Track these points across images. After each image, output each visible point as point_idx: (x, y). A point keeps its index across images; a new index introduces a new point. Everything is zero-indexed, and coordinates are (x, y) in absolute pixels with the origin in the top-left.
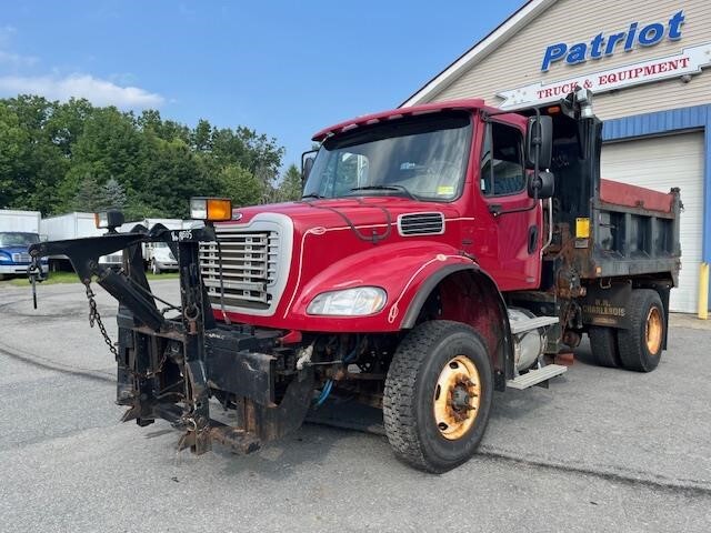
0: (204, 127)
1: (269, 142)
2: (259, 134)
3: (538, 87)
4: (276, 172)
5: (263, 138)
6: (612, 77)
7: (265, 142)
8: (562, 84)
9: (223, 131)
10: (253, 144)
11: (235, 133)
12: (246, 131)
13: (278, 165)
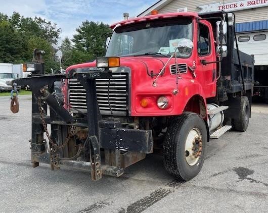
0: (16, 16)
1: (52, 25)
2: (47, 21)
3: (218, 5)
4: (56, 41)
5: (49, 23)
6: (253, 2)
7: (50, 26)
8: (230, 4)
9: (28, 19)
10: (44, 26)
11: (34, 20)
12: (40, 19)
13: (57, 37)
